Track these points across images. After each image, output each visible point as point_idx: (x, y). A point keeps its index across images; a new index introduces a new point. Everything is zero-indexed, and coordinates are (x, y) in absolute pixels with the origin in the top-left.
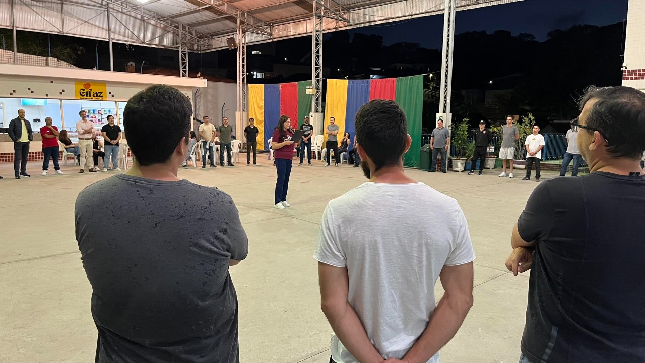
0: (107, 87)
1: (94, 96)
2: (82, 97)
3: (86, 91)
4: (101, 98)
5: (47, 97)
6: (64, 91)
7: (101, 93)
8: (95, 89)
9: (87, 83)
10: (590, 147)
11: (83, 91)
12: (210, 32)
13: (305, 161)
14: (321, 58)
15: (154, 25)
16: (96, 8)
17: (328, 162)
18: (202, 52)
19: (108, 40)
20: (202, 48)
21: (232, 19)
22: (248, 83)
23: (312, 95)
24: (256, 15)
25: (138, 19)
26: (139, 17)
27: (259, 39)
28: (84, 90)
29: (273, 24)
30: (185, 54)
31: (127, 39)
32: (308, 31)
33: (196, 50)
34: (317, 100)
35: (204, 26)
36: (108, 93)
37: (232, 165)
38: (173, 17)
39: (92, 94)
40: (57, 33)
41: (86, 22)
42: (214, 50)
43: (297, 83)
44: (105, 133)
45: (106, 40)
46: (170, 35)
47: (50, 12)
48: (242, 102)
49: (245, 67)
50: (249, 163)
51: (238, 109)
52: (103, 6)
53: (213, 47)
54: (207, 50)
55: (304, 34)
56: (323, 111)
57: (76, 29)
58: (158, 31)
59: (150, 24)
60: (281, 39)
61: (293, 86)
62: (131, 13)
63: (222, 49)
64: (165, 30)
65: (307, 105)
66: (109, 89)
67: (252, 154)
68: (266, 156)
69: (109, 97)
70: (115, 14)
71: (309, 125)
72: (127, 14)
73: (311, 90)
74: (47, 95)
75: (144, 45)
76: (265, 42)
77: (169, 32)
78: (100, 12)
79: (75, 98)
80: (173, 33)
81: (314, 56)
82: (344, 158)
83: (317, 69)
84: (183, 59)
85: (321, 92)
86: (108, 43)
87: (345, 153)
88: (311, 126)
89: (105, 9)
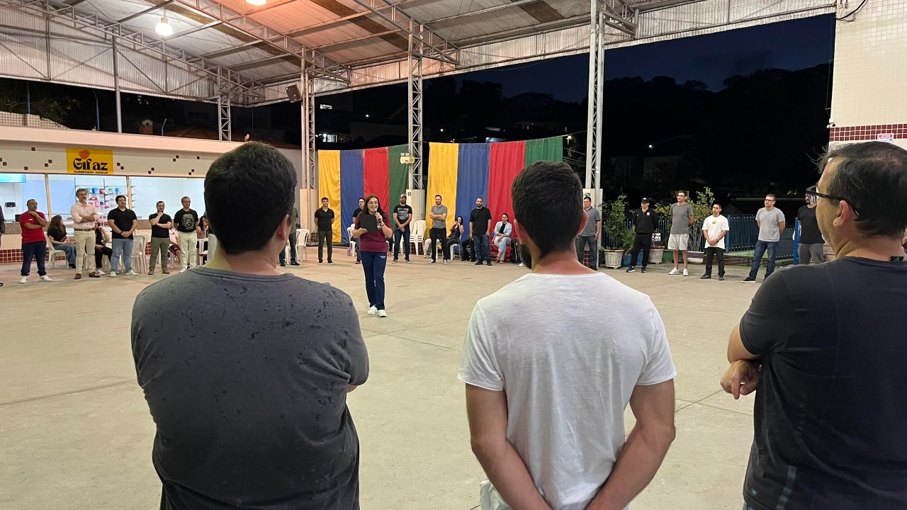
0: (114, 156)
1: (94, 168)
2: (77, 170)
3: (83, 161)
4: (104, 171)
5: (26, 171)
6: (50, 161)
7: (106, 164)
8: (95, 158)
9: (85, 150)
10: (834, 222)
11: (79, 162)
12: (262, 78)
13: (402, 256)
14: (421, 114)
15: (181, 68)
16: (96, 44)
17: (434, 257)
18: (250, 106)
19: (114, 90)
20: (251, 100)
21: (294, 59)
22: (317, 148)
23: (409, 164)
24: (325, 55)
25: (157, 59)
26: (159, 56)
27: (332, 88)
28: (80, 160)
29: (351, 67)
30: (225, 109)
31: (141, 88)
32: (402, 77)
33: (242, 104)
34: (417, 171)
35: (254, 69)
36: (115, 165)
37: (297, 264)
38: (209, 56)
39: (91, 166)
40: (40, 80)
41: (82, 64)
42: (269, 103)
43: (387, 148)
44: (113, 221)
45: (112, 89)
46: (204, 83)
47: (29, 50)
48: (308, 175)
49: (313, 126)
50: (321, 261)
51: (304, 185)
52: (107, 42)
53: (266, 99)
54: (257, 103)
55: (395, 80)
56: (425, 187)
57: (67, 73)
58: (186, 77)
59: (176, 66)
60: (363, 87)
61: (381, 152)
62: (148, 52)
63: (280, 101)
64: (197, 75)
65: (402, 179)
66: (116, 158)
67: (325, 249)
68: (345, 250)
69: (117, 170)
70: (124, 53)
71: (407, 207)
72: (141, 53)
73: (408, 158)
74: (26, 168)
75: (167, 97)
76: (341, 92)
77: (202, 77)
78: (102, 49)
79: (66, 172)
80: (209, 79)
81: (411, 111)
82: (456, 253)
83: (415, 129)
84: (223, 116)
85: (421, 160)
86: (114, 93)
87: (456, 245)
88: (410, 208)
89: (110, 46)
